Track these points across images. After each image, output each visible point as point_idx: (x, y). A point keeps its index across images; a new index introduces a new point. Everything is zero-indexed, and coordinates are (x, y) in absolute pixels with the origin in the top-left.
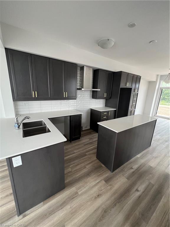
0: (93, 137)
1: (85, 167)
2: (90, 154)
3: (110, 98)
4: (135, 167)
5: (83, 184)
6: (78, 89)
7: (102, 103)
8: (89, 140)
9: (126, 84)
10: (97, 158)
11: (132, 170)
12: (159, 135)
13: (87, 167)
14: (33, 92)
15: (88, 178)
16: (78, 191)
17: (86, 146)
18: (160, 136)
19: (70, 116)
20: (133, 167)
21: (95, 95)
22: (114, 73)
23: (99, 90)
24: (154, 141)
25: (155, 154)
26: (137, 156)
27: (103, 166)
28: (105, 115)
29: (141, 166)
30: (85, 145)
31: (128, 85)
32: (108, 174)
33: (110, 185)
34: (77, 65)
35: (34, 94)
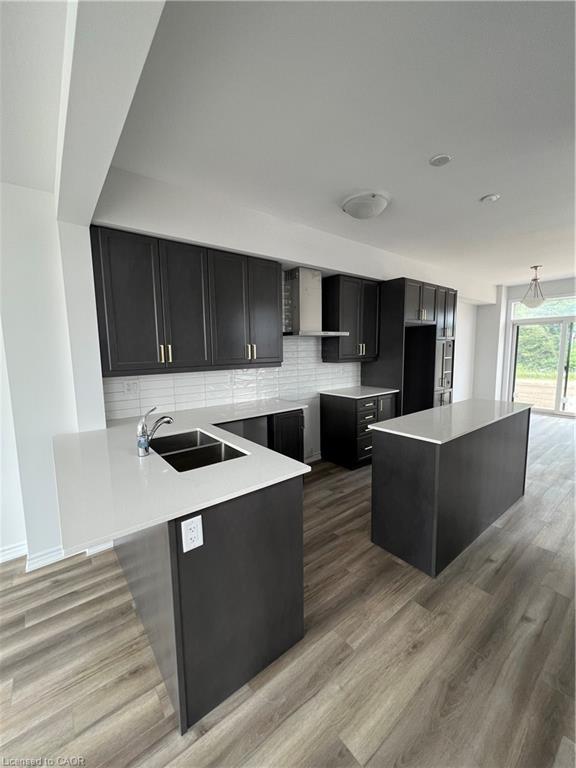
0: (339, 484)
1: (345, 572)
2: (347, 533)
3: (376, 358)
4: (499, 555)
5: (355, 619)
6: (285, 334)
7: (351, 374)
8: (331, 492)
9: (419, 313)
10: (373, 541)
11: (493, 566)
12: (539, 460)
13: (352, 569)
14: (162, 346)
15: (365, 601)
16: (348, 641)
17: (327, 510)
18: (541, 463)
19: (270, 417)
20: (493, 557)
21: (330, 351)
22: (381, 284)
24: (530, 478)
26: (494, 524)
27: (400, 561)
28: (370, 409)
29: (513, 550)
31: (427, 318)
32: (423, 583)
33: (442, 613)
34: (280, 264)
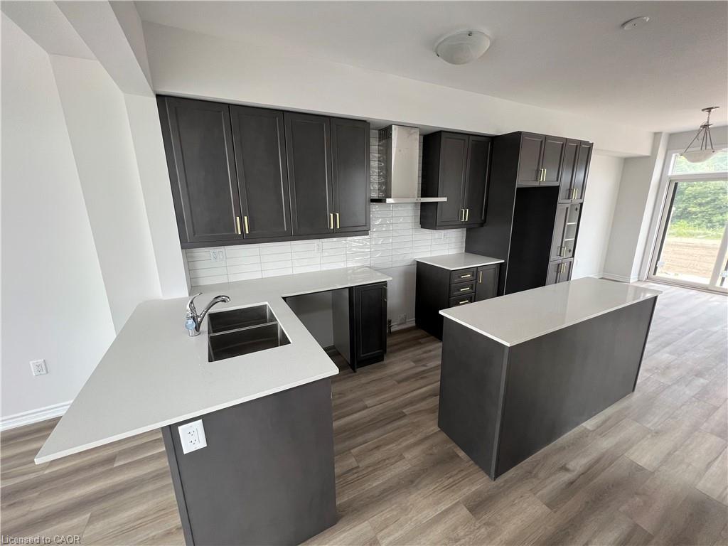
0: (425, 355)
1: (401, 457)
2: (416, 413)
3: (482, 224)
4: (578, 464)
5: (395, 513)
6: (373, 201)
7: (453, 240)
8: (412, 364)
9: (538, 172)
10: (439, 426)
11: (566, 477)
12: (667, 349)
13: (408, 455)
14: (238, 218)
15: (410, 494)
16: (379, 537)
17: (405, 384)
18: (670, 353)
19: (351, 289)
20: (570, 466)
21: (429, 218)
22: (493, 139)
23: (445, 199)
24: (647, 370)
25: (652, 422)
26: (584, 424)
27: (462, 454)
28: (466, 280)
29: (598, 461)
30: (399, 382)
31: (546, 178)
32: (480, 483)
33: (488, 524)
34: (369, 123)
35: (240, 224)
